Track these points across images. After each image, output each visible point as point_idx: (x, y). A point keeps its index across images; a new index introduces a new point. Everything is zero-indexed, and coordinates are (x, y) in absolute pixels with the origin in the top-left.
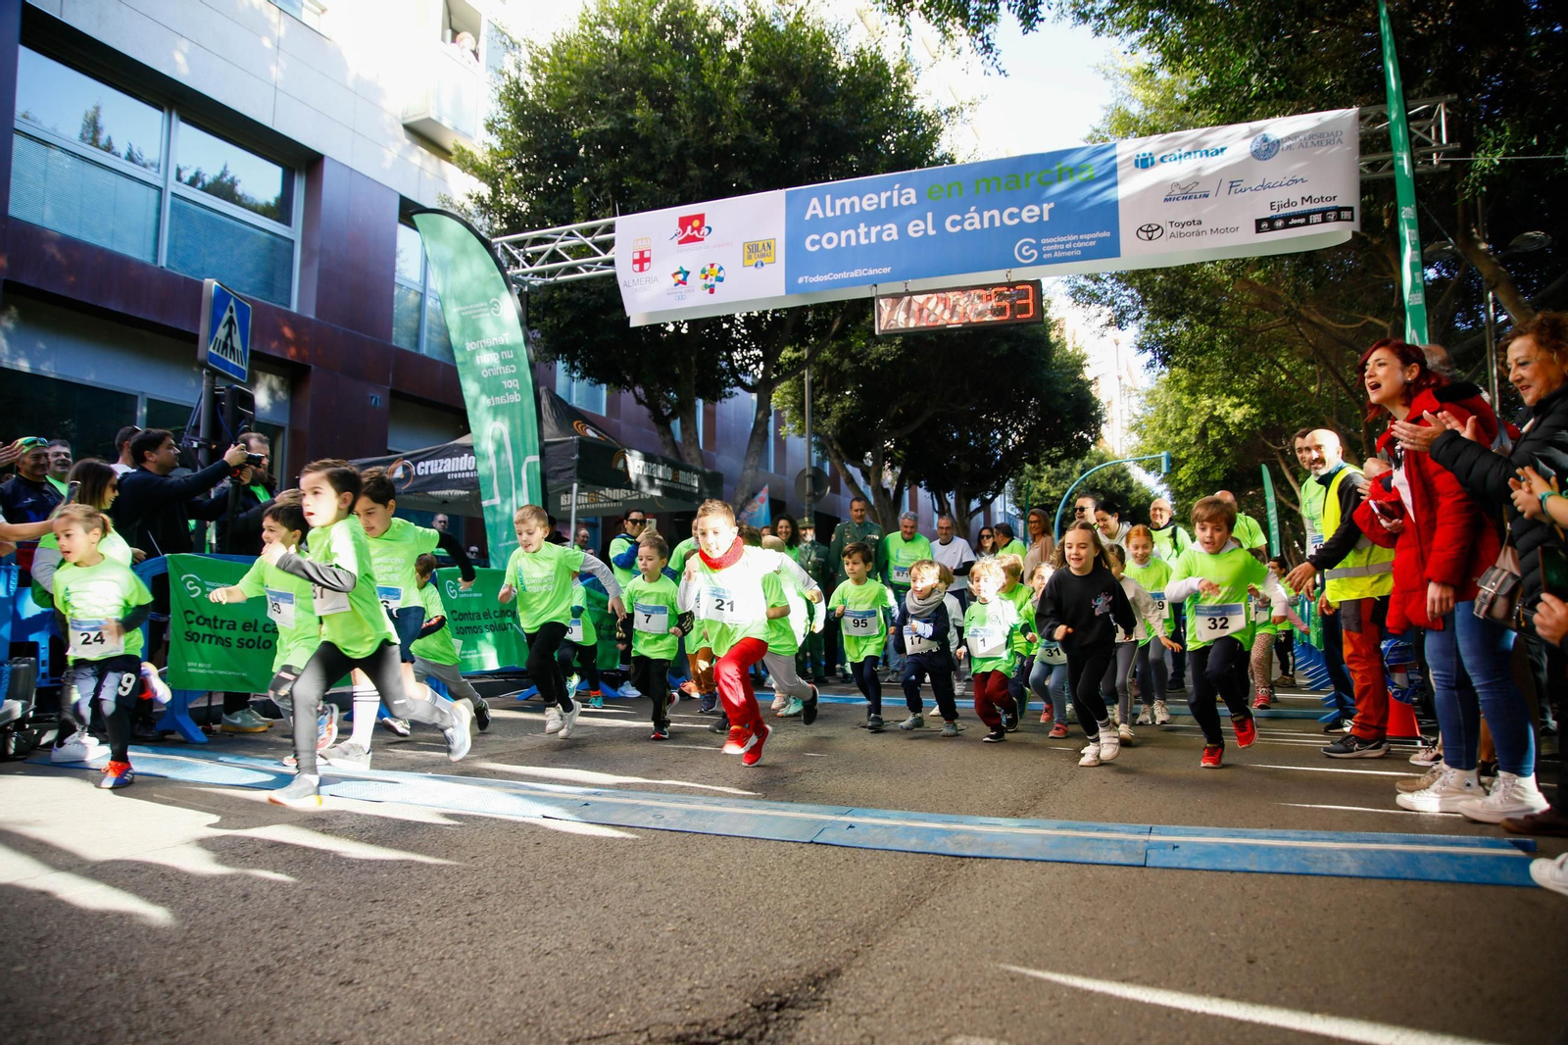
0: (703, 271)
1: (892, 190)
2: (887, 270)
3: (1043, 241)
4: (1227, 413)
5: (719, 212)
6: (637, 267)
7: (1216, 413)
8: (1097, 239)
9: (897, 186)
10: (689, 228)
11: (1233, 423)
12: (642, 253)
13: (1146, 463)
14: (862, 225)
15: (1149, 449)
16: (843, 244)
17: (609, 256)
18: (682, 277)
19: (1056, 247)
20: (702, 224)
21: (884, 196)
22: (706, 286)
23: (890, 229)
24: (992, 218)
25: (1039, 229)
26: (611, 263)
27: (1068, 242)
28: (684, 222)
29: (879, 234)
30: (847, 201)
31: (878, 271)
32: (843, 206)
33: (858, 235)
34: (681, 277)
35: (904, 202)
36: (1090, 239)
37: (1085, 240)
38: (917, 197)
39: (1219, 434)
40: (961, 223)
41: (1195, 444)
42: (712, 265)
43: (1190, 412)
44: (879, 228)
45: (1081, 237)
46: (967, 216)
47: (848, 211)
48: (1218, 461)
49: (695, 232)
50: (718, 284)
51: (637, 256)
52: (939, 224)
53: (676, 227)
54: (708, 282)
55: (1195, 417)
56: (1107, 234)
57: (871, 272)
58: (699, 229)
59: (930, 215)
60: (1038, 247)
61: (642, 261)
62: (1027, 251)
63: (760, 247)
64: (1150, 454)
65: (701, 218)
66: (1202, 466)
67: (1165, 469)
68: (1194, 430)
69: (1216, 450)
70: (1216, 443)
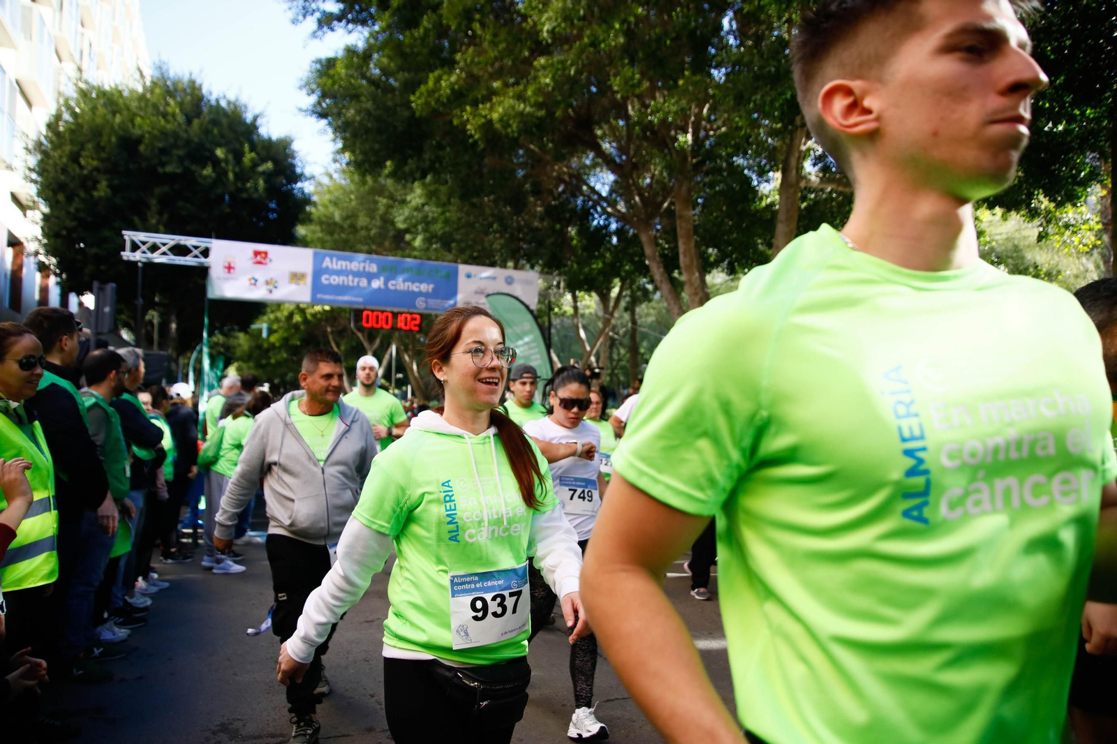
0: (266, 281)
1: (365, 262)
2: (360, 300)
3: (429, 300)
5: (276, 252)
6: (226, 270)
9: (368, 261)
10: (259, 258)
11: (311, 314)
12: (229, 264)
14: (350, 276)
16: (341, 283)
18: (254, 282)
19: (432, 303)
20: (267, 256)
21: (362, 265)
22: (267, 289)
23: (364, 281)
24: (408, 287)
25: (426, 295)
26: (208, 263)
27: (438, 303)
28: (257, 253)
29: (358, 283)
30: (344, 262)
32: (342, 266)
33: (348, 280)
35: (371, 270)
36: (446, 302)
38: (378, 269)
39: (300, 318)
40: (395, 285)
41: (282, 322)
42: (272, 279)
44: (358, 279)
45: (443, 302)
47: (344, 267)
48: (295, 334)
50: (274, 290)
51: (227, 265)
52: (386, 283)
53: (251, 254)
54: (269, 287)
56: (453, 302)
57: (353, 298)
58: (265, 258)
59: (382, 279)
60: (426, 302)
61: (229, 268)
62: (421, 302)
63: (298, 275)
65: (266, 253)
66: (285, 335)
67: (264, 335)
68: (286, 313)
69: (296, 327)
70: (297, 322)
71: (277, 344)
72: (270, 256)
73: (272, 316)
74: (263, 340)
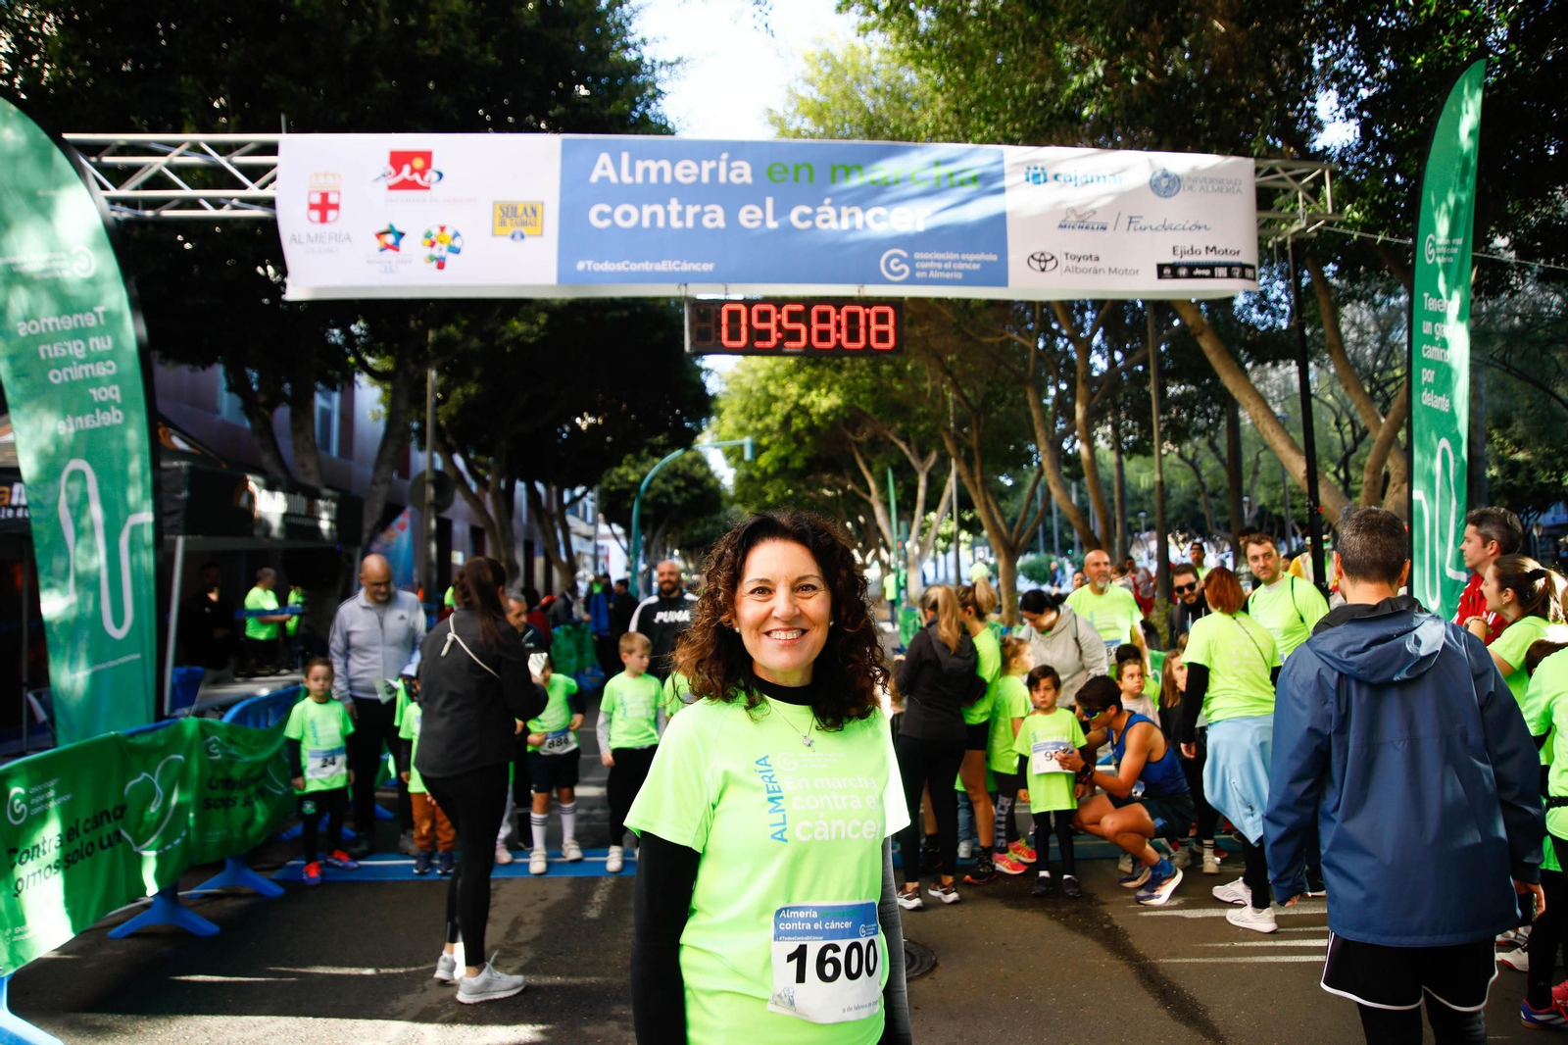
0: (428, 235)
1: (718, 160)
2: (708, 267)
3: (917, 256)
4: (813, 403)
6: (316, 215)
7: (802, 402)
8: (983, 263)
9: (725, 156)
10: (406, 169)
11: (818, 414)
12: (325, 196)
13: (728, 449)
14: (674, 201)
15: (731, 433)
16: (646, 223)
17: (267, 193)
18: (392, 238)
19: (932, 265)
20: (428, 164)
21: (707, 166)
22: (432, 258)
23: (714, 212)
24: (852, 217)
25: (912, 240)
26: (270, 203)
27: (947, 261)
28: (398, 159)
29: (698, 217)
30: (653, 166)
31: (695, 267)
32: (647, 171)
33: (667, 214)
34: (390, 239)
35: (734, 179)
36: (973, 260)
37: (967, 262)
38: (753, 175)
39: (803, 422)
40: (812, 217)
41: (776, 432)
42: (442, 229)
43: (776, 399)
44: (698, 208)
45: (964, 257)
46: (819, 210)
47: (653, 179)
48: (798, 449)
49: (417, 177)
51: (317, 199)
52: (781, 211)
53: (384, 164)
54: (436, 252)
55: (780, 404)
56: (993, 257)
57: (686, 267)
58: (422, 173)
59: (769, 202)
60: (910, 262)
61: (324, 207)
62: (896, 265)
63: (520, 211)
64: (731, 438)
65: (427, 156)
66: (783, 453)
67: (748, 455)
68: (778, 417)
69: (798, 438)
70: (798, 431)
71: (770, 470)
72: (436, 164)
73: (760, 426)
74: (749, 462)
